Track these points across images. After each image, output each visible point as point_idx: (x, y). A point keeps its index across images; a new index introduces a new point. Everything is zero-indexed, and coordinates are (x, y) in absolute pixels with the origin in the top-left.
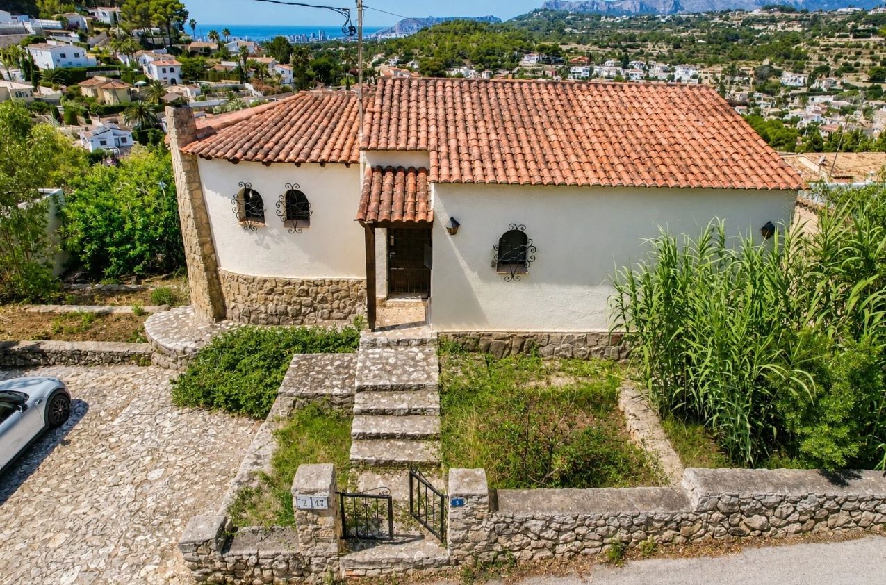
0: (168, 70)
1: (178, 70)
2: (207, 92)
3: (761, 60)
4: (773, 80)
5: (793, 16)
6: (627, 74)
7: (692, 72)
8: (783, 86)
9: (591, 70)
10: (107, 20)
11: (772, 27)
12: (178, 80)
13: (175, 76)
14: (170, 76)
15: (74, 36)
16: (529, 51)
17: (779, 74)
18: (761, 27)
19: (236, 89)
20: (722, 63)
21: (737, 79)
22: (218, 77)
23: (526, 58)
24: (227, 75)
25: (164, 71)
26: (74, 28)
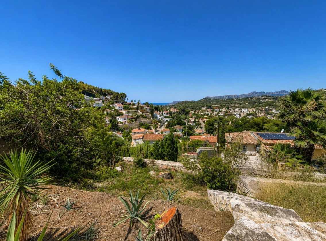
0: (120, 107)
1: (122, 107)
2: (129, 112)
3: (266, 107)
4: (270, 111)
5: (270, 97)
6: (229, 111)
7: (247, 110)
8: (273, 113)
9: (219, 110)
10: (109, 98)
11: (265, 100)
12: (122, 109)
13: (122, 108)
14: (120, 108)
15: (101, 101)
16: (203, 106)
17: (271, 110)
18: (262, 100)
19: (136, 112)
20: (254, 108)
21: (260, 111)
22: (132, 109)
23: (203, 108)
24: (134, 109)
25: (119, 107)
26: (102, 99)
